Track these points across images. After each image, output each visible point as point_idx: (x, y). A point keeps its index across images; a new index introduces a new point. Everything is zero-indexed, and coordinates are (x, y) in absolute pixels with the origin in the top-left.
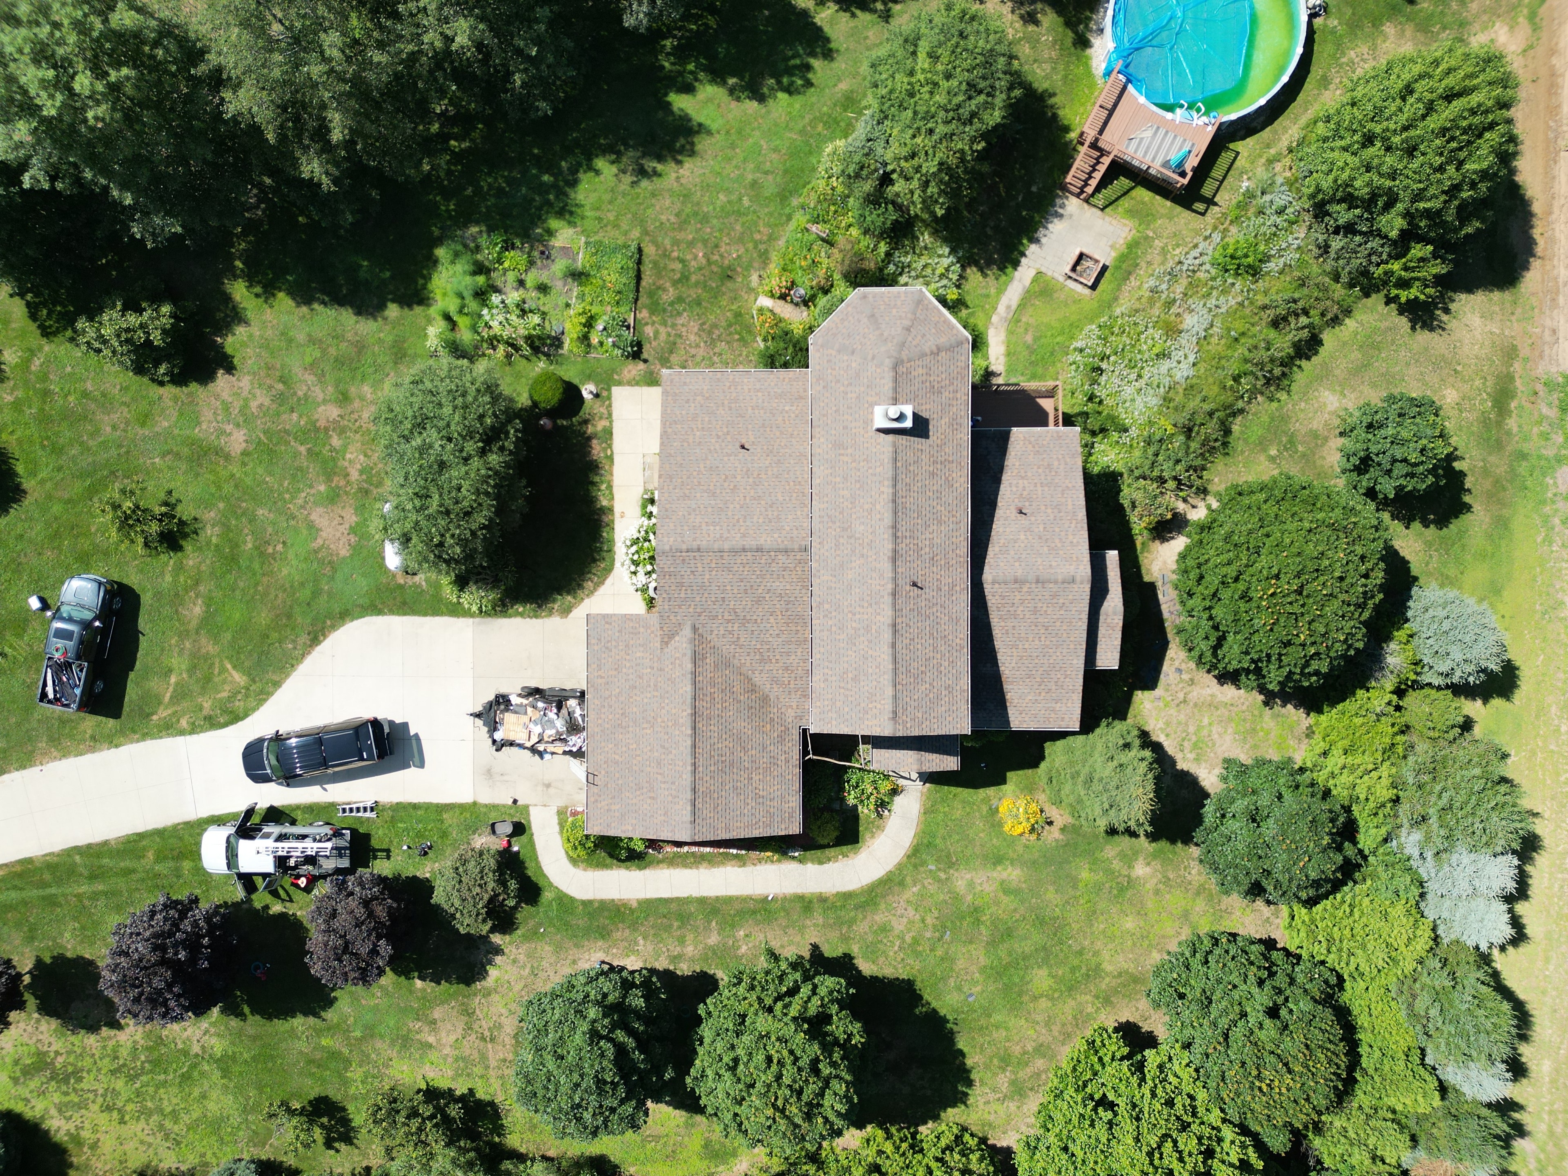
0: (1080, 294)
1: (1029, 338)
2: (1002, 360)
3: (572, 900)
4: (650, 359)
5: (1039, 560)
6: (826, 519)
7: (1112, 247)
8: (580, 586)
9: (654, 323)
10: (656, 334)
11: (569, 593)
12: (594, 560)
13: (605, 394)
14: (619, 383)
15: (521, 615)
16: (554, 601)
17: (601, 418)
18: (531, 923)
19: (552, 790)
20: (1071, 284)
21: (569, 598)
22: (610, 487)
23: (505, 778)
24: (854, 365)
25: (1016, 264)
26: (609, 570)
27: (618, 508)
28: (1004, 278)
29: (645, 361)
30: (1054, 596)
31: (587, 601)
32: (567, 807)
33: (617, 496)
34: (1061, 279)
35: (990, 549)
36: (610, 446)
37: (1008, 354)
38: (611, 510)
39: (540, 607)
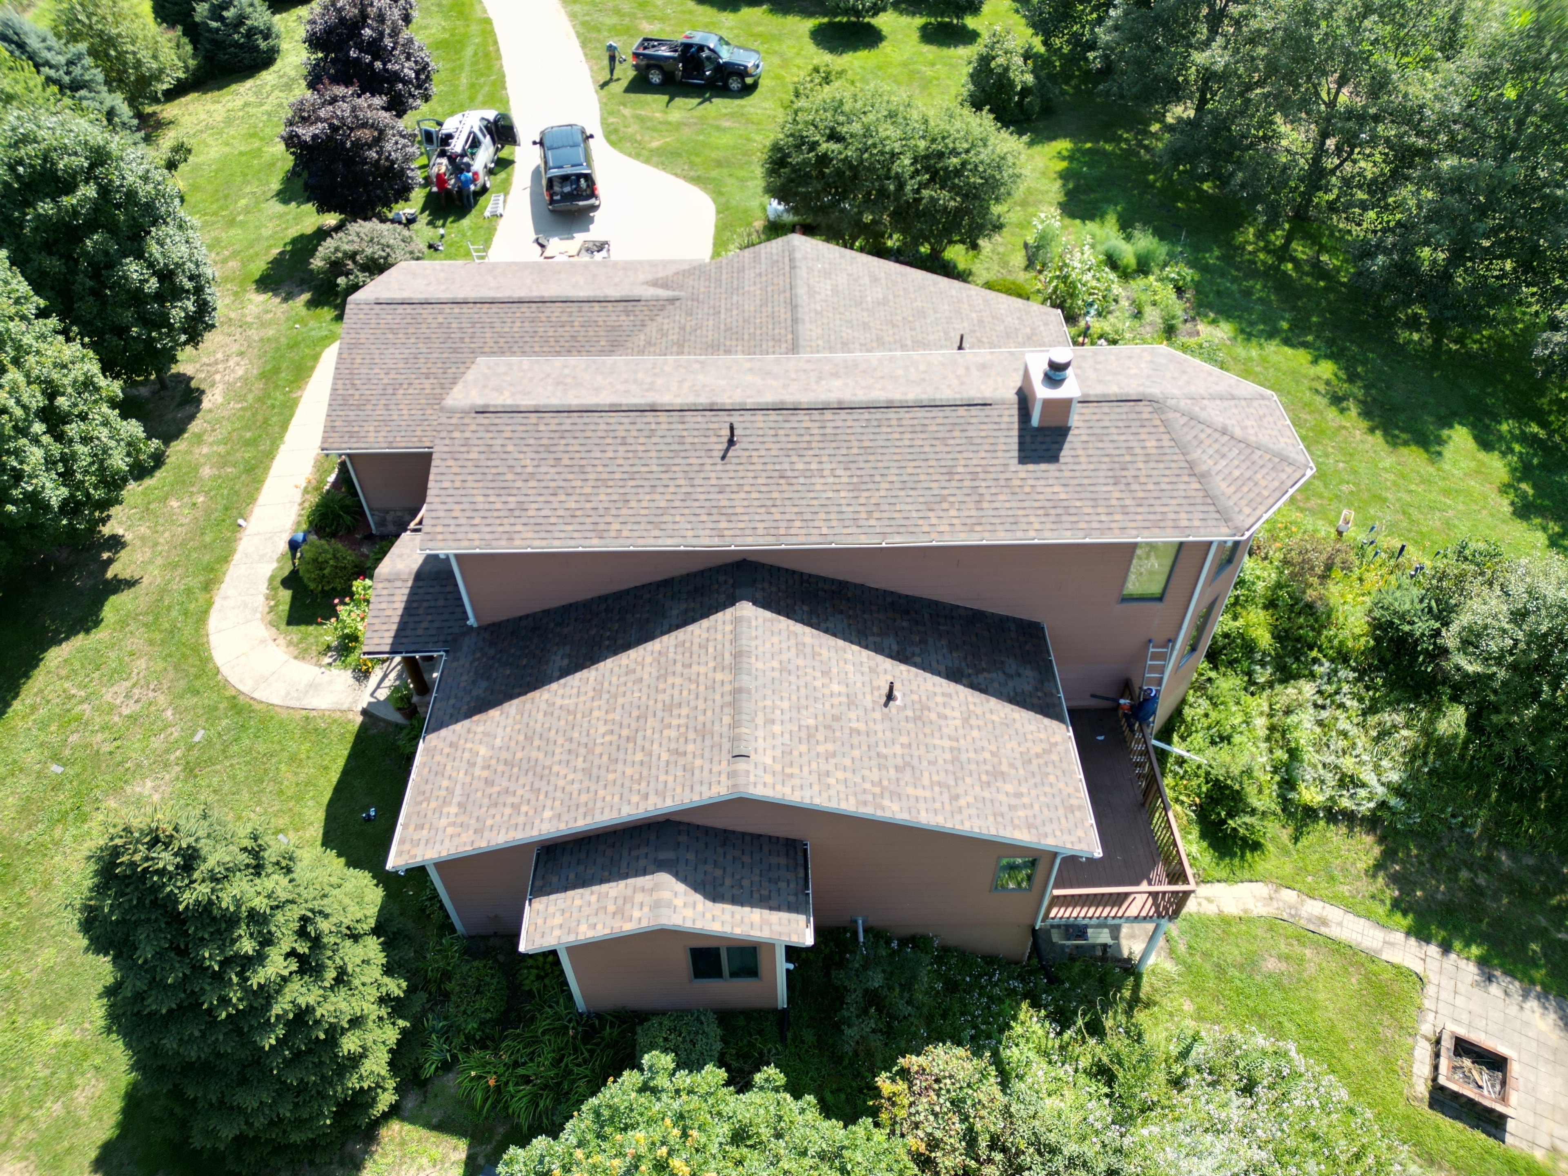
0: (1409, 1074)
1: (1271, 964)
2: (1211, 910)
5: (785, 705)
7: (1554, 1150)
20: (1423, 1052)
25: (1420, 933)
28: (1382, 911)
30: (703, 733)
34: (1427, 1028)
35: (808, 630)
37: (1226, 921)
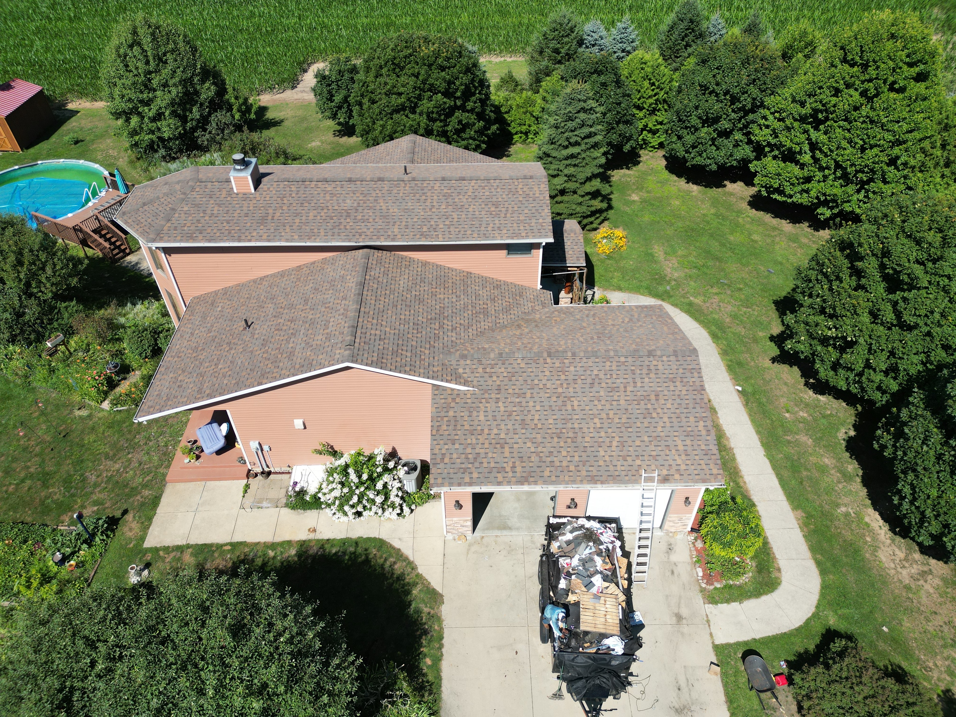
3: (825, 588)
4: (125, 507)
6: (336, 231)
8: (400, 578)
9: (83, 507)
10: (96, 503)
11: (408, 592)
12: (367, 561)
13: (149, 557)
14: (143, 539)
15: (438, 659)
16: (418, 612)
17: (179, 559)
18: (881, 645)
19: (684, 612)
21: (415, 592)
22: (273, 546)
23: (683, 683)
24: (186, 209)
26: (381, 543)
27: (302, 535)
29: (125, 512)
31: (421, 570)
32: (702, 590)
33: (287, 538)
36: (219, 547)
38: (302, 544)
39: (426, 632)
